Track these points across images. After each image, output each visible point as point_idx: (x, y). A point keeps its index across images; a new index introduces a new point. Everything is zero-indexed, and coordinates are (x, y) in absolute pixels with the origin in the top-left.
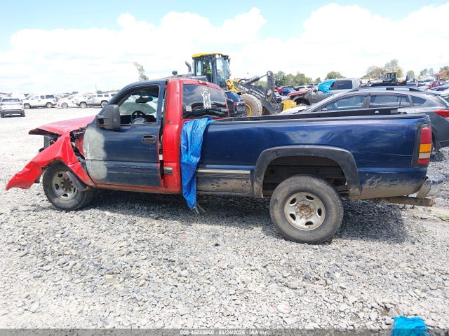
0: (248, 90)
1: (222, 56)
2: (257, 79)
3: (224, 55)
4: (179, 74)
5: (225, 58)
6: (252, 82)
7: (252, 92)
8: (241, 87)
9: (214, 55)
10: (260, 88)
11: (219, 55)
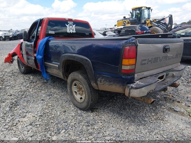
0: (157, 25)
1: (147, 8)
2: (163, 19)
3: (148, 7)
4: (126, 18)
5: (149, 8)
6: (161, 20)
7: (159, 26)
8: (154, 23)
9: (141, 8)
10: (165, 24)
11: (144, 7)
